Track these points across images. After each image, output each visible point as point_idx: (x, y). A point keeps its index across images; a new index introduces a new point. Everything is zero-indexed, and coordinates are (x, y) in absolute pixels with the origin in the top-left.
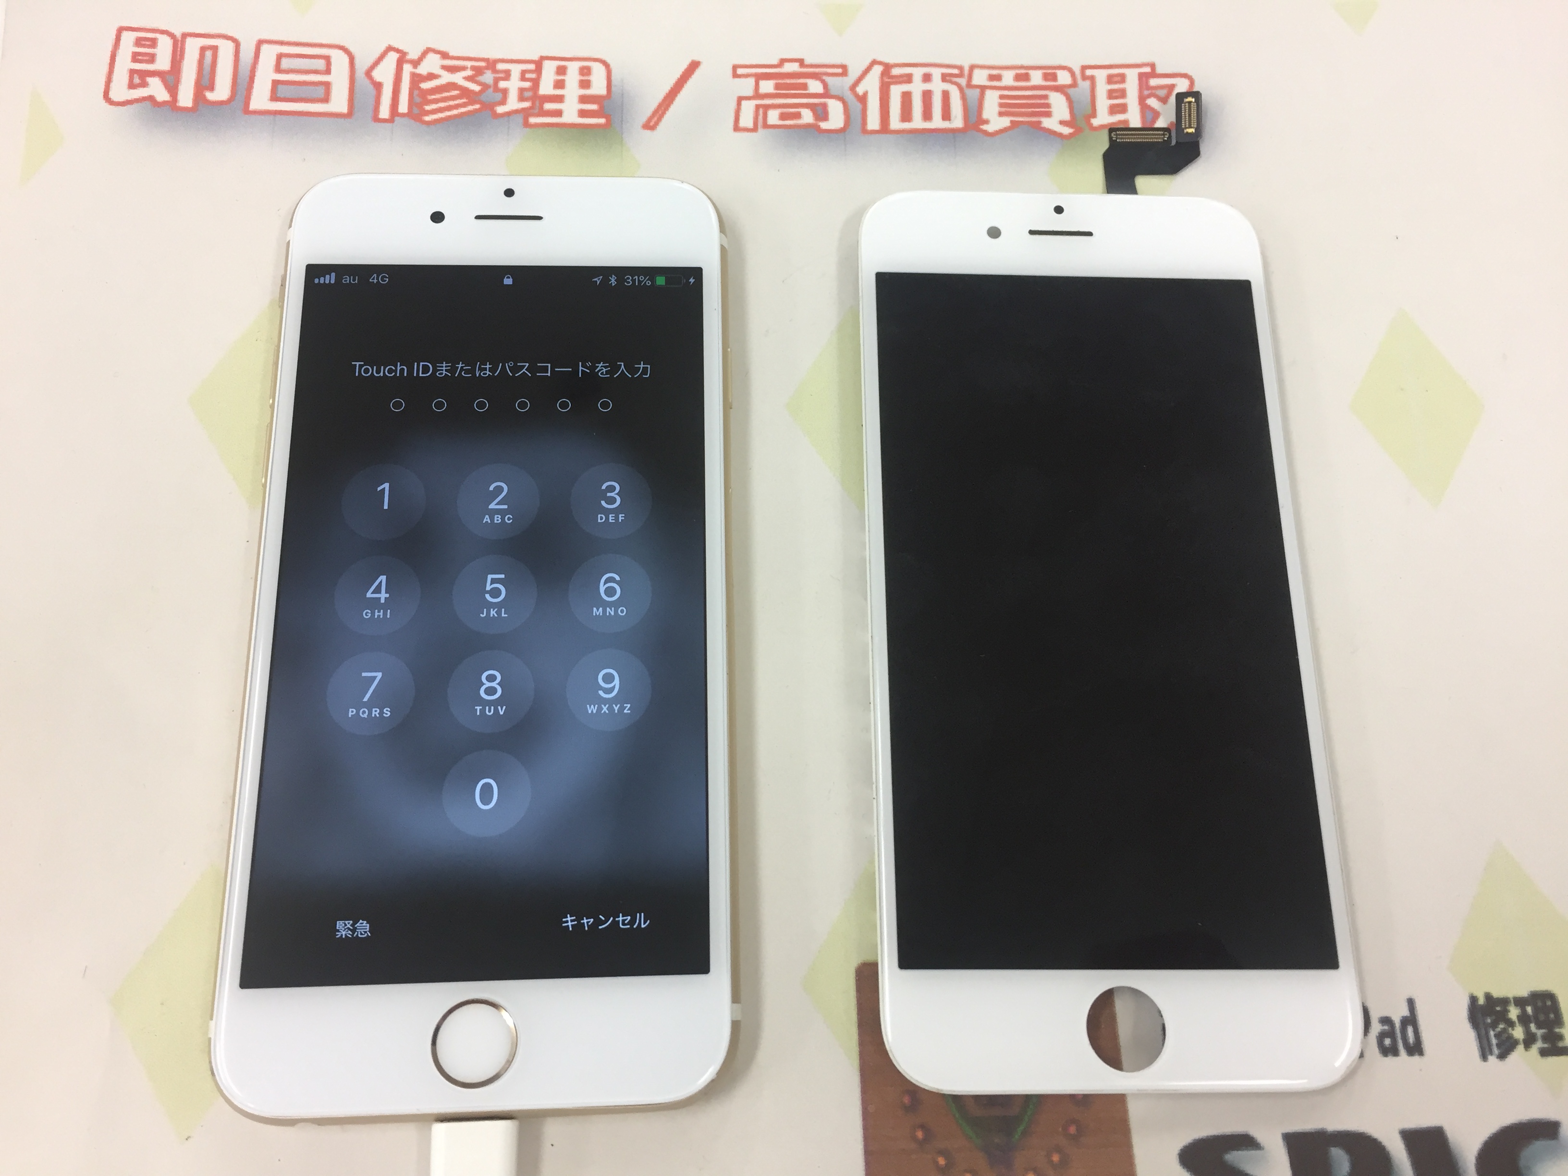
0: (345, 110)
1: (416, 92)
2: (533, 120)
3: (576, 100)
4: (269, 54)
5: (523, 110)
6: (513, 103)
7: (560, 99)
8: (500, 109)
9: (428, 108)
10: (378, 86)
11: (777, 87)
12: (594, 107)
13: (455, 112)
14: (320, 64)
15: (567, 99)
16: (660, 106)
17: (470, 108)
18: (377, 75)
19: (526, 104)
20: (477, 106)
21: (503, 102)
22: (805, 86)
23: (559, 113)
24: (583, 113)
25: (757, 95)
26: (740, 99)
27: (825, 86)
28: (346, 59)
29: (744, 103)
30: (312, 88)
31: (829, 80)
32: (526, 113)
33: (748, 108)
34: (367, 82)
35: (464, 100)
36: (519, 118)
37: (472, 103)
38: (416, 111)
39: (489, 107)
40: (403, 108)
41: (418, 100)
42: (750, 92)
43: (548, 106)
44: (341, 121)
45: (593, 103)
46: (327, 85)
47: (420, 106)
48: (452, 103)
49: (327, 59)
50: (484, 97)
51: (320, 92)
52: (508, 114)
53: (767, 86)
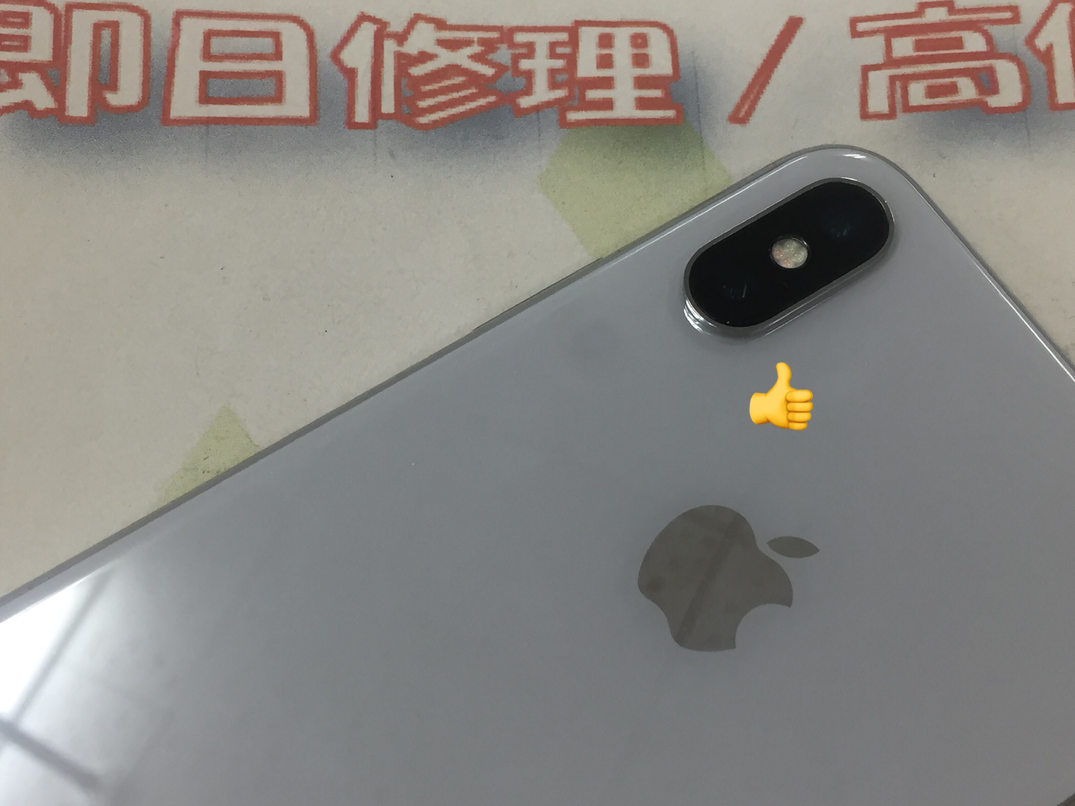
0: (305, 112)
1: (404, 82)
2: (573, 116)
3: (630, 83)
4: (193, 30)
5: (557, 101)
6: (542, 93)
7: (607, 83)
8: (525, 102)
9: (423, 104)
10: (351, 74)
11: (919, 46)
12: (656, 93)
13: (461, 109)
14: (266, 44)
15: (617, 83)
16: (751, 87)
17: (482, 102)
18: (349, 57)
19: (560, 93)
20: (492, 99)
21: (528, 90)
22: (959, 42)
23: (608, 104)
24: (642, 103)
25: (891, 62)
26: (866, 70)
27: (989, 40)
28: (301, 35)
29: (872, 75)
30: (256, 81)
31: (994, 30)
32: (561, 106)
33: (879, 81)
34: (335, 68)
35: (474, 90)
36: (552, 115)
37: (482, 94)
38: (405, 109)
39: (509, 98)
40: (388, 106)
41: (407, 92)
42: (878, 57)
43: (593, 94)
44: (301, 129)
45: (656, 87)
46: (278, 76)
47: (411, 102)
48: (455, 95)
49: (276, 36)
50: (499, 84)
51: (269, 86)
52: (537, 109)
53: (904, 47)
